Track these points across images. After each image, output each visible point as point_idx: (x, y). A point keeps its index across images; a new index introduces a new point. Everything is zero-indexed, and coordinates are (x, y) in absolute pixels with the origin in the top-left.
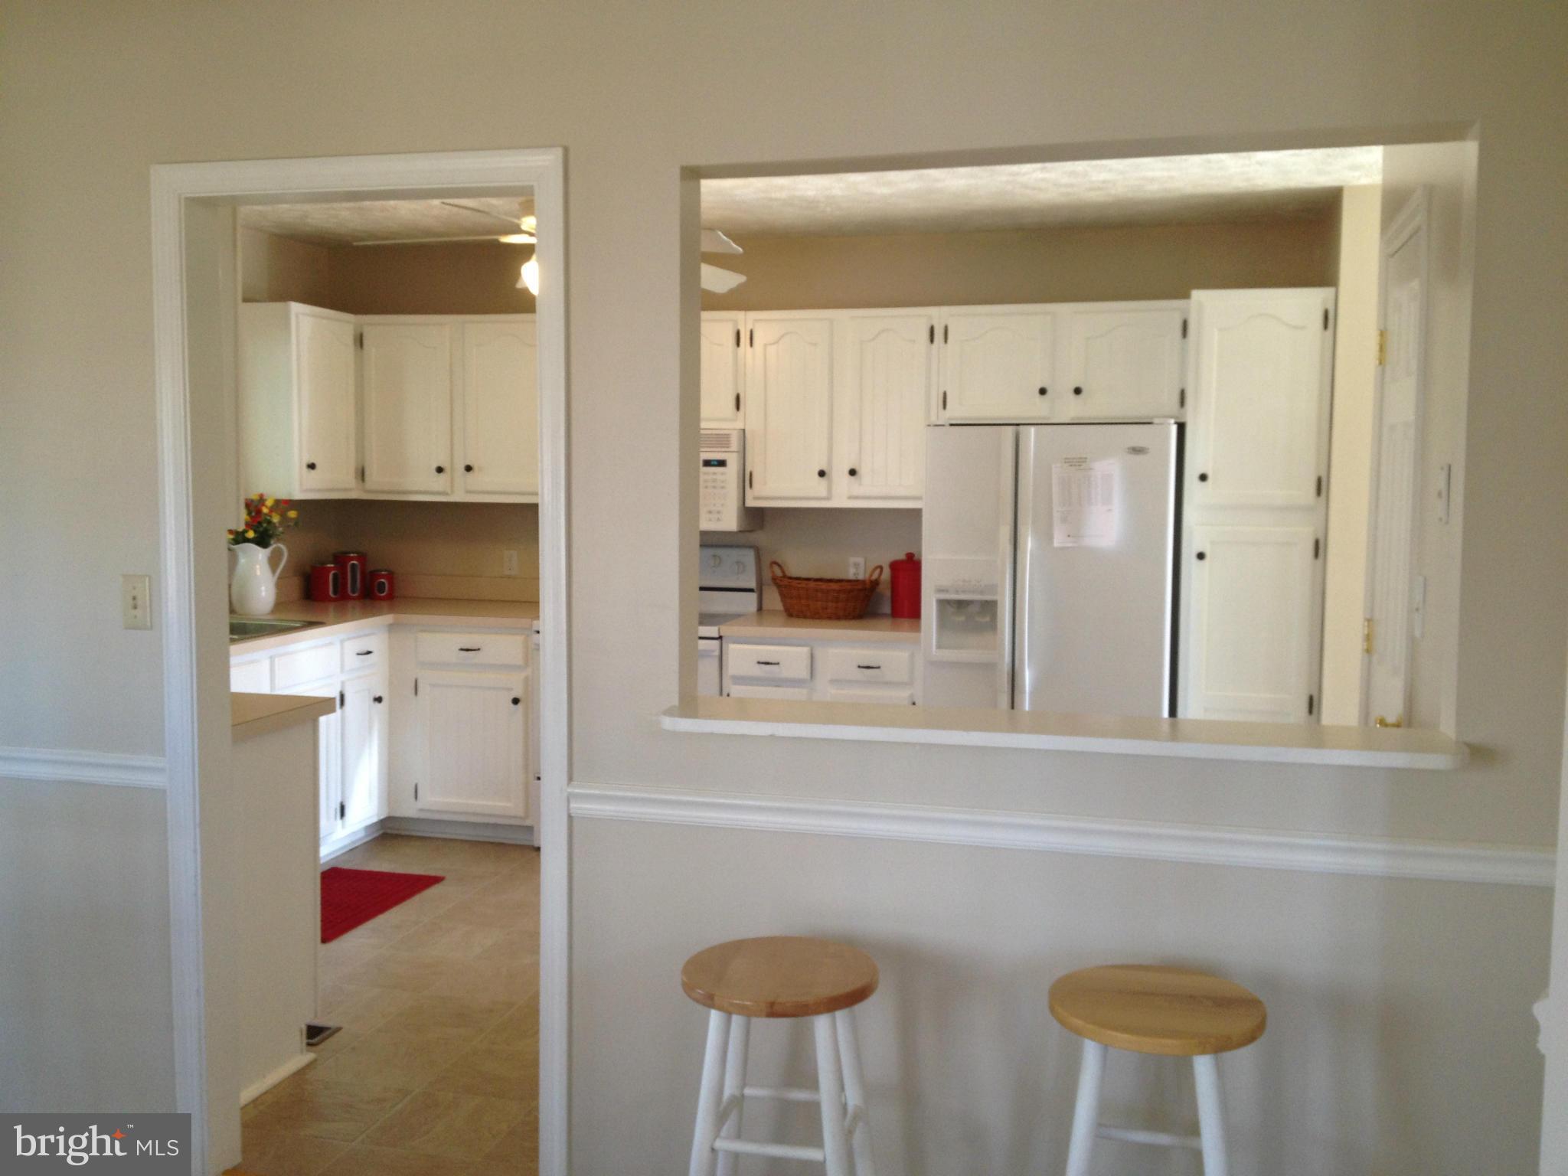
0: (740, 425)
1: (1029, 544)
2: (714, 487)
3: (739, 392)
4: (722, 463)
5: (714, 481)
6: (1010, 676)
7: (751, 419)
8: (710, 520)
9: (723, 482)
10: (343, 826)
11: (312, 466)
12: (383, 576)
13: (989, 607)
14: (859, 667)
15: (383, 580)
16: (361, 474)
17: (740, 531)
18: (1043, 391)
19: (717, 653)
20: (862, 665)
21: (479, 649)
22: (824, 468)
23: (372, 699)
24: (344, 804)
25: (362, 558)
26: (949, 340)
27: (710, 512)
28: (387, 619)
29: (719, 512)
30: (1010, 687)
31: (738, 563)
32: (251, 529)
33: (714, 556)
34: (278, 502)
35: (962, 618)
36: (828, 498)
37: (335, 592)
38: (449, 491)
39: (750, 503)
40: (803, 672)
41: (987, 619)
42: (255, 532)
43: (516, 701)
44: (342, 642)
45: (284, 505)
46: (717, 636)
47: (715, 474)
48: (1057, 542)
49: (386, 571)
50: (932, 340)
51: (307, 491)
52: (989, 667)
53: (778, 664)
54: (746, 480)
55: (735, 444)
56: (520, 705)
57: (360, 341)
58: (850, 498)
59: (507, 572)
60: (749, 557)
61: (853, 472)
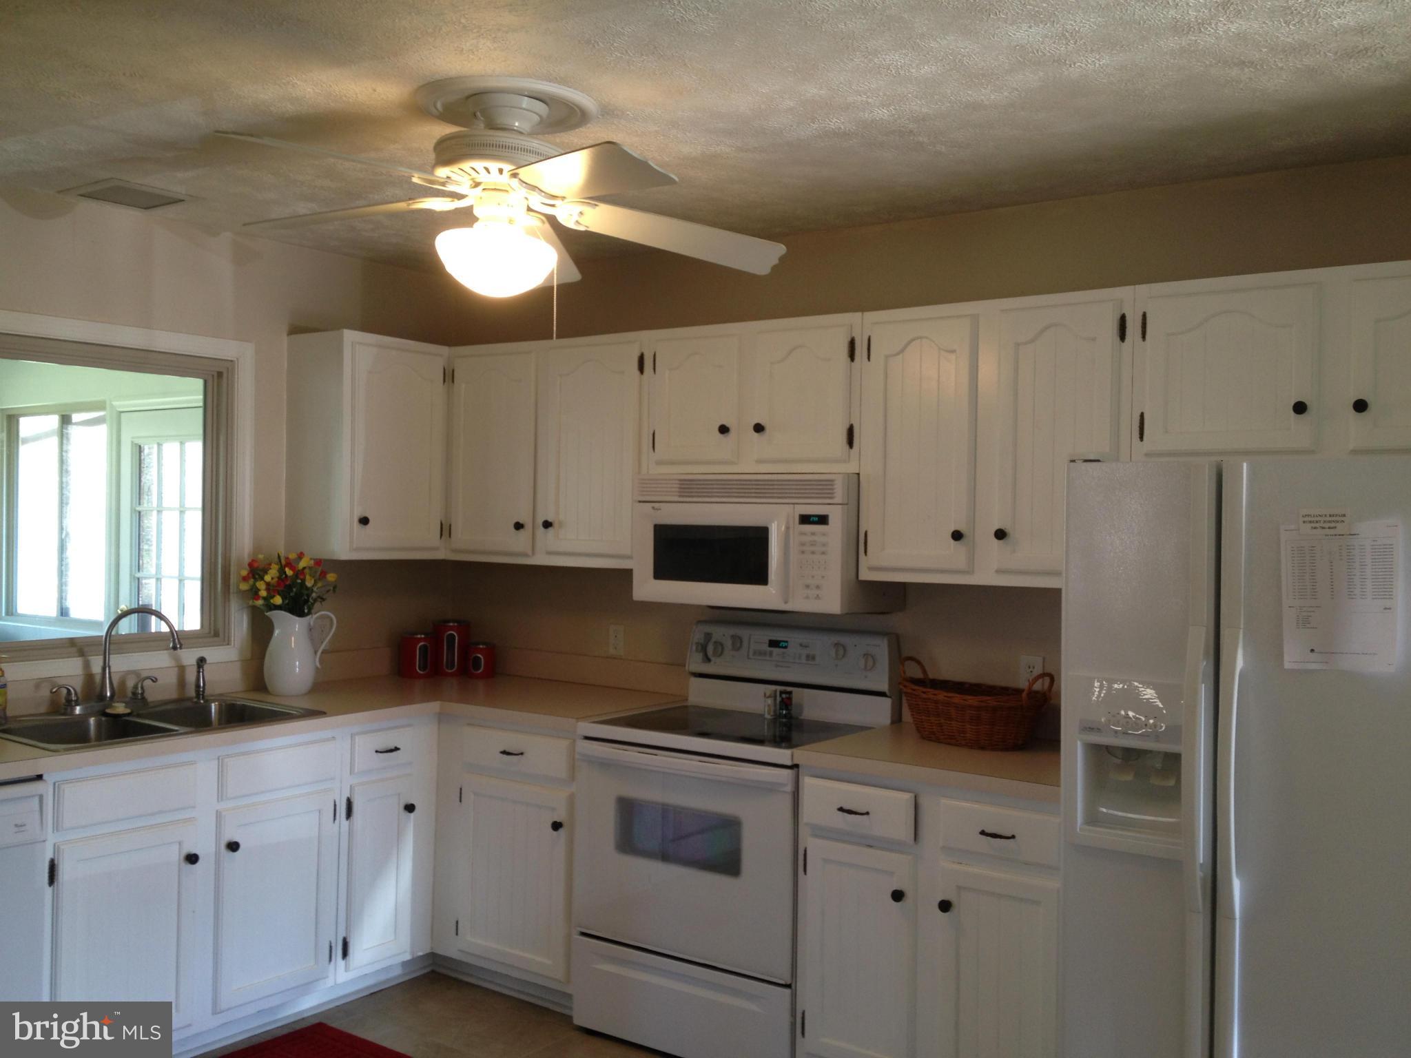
0: (852, 468)
1: (1239, 661)
2: (813, 553)
3: (853, 422)
4: (823, 520)
5: (813, 544)
6: (1209, 885)
7: (866, 460)
8: (807, 597)
9: (824, 545)
10: (347, 969)
11: (364, 521)
12: (480, 651)
13: (1172, 762)
14: (983, 833)
15: (479, 655)
16: (445, 530)
17: (847, 614)
18: (1300, 408)
19: (789, 788)
20: (988, 830)
21: (522, 754)
22: (961, 527)
23: (402, 806)
24: (348, 940)
25: (465, 627)
26: (1148, 336)
27: (808, 586)
28: (434, 706)
29: (818, 587)
30: (1209, 905)
31: (866, 655)
32: (279, 594)
33: (837, 645)
34: (318, 562)
35: (1129, 777)
36: (970, 572)
37: (423, 668)
38: (530, 552)
39: (865, 575)
40: (903, 831)
41: (1172, 783)
42: (284, 598)
43: (556, 826)
44: (352, 736)
45: (323, 566)
46: (789, 763)
47: (813, 534)
48: (1291, 660)
49: (483, 644)
50: (1122, 336)
51: (357, 549)
52: (1173, 866)
53: (867, 813)
54: (858, 543)
55: (839, 495)
56: (561, 831)
57: (449, 376)
58: (998, 571)
59: (612, 651)
60: (881, 649)
61: (1000, 534)
